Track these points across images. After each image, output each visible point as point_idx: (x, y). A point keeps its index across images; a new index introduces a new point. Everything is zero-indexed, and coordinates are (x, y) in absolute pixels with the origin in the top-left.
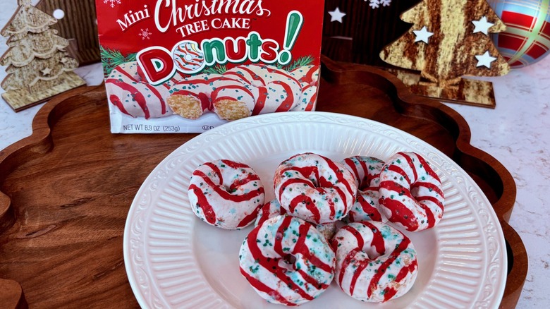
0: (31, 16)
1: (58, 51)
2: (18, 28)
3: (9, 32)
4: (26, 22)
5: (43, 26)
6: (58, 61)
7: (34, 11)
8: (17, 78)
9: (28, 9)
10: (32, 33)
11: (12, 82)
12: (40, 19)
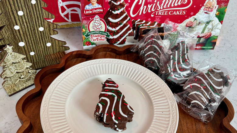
0: (13, 56)
1: (27, 68)
2: (7, 62)
3: (3, 64)
4: (11, 59)
5: (19, 59)
6: (27, 72)
7: (14, 54)
8: (9, 82)
9: (11, 53)
10: (14, 63)
11: (7, 84)
12: (18, 57)
